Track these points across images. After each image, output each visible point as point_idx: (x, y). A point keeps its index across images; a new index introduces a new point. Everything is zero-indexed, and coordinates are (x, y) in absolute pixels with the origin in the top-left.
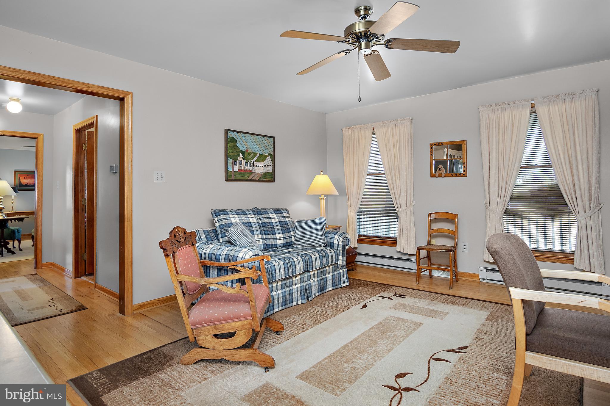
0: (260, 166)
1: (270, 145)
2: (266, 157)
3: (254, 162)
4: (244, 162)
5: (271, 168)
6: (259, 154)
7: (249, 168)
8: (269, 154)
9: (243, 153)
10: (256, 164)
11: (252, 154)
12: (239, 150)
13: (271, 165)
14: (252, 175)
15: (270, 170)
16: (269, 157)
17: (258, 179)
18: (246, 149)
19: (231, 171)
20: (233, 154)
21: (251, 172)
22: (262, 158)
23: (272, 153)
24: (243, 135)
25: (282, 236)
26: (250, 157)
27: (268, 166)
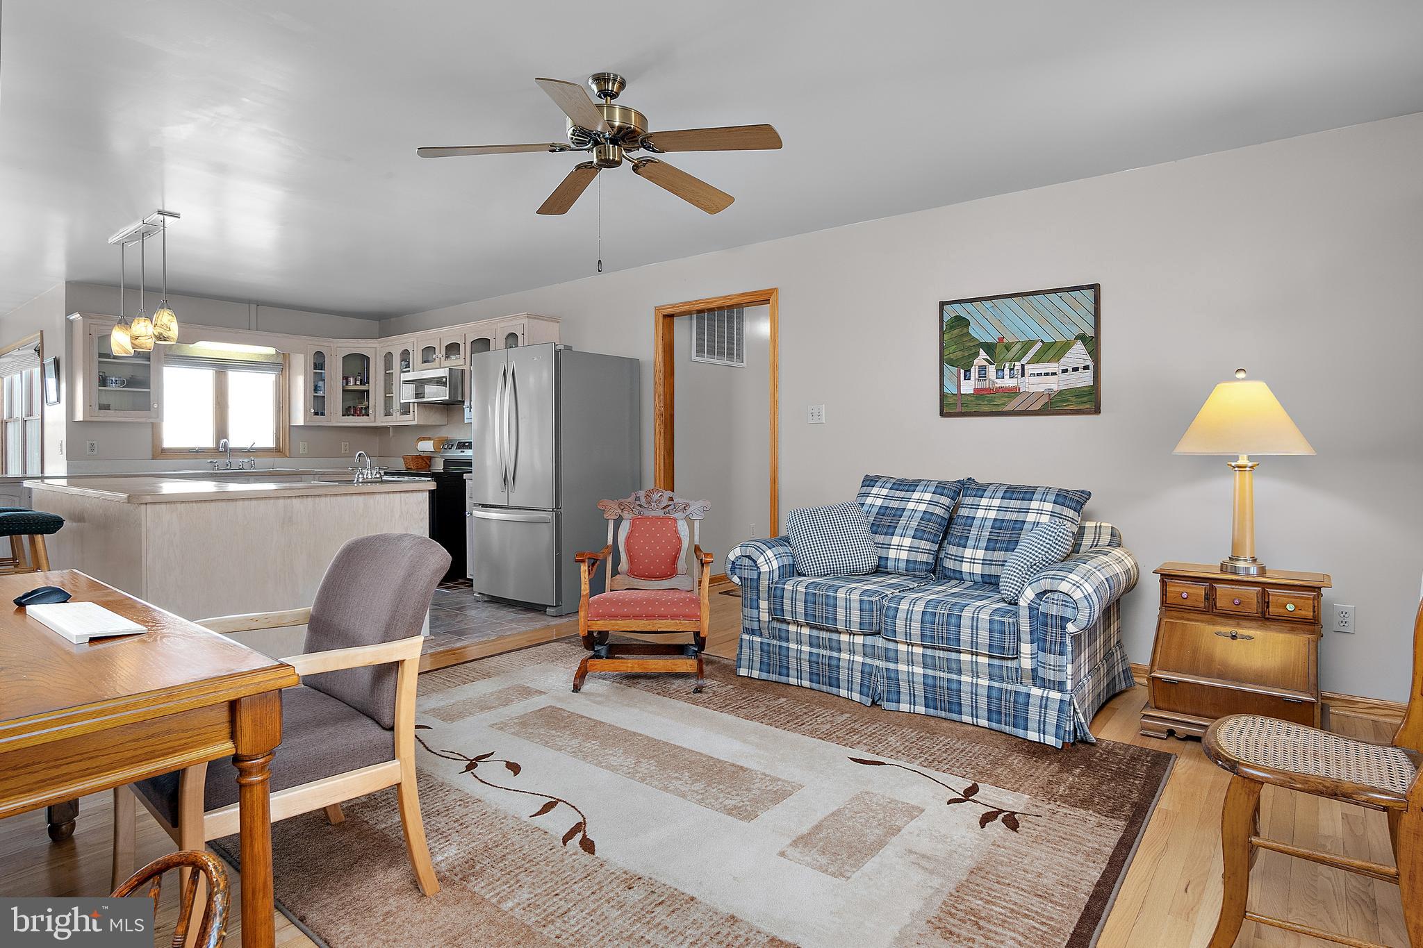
0: (1047, 374)
1: (1083, 312)
2: (1066, 346)
3: (1023, 366)
4: (992, 370)
5: (1090, 373)
6: (1042, 341)
7: (1008, 382)
8: (1082, 337)
9: (989, 348)
10: (1030, 369)
11: (1018, 346)
12: (975, 343)
13: (1086, 368)
14: (1019, 399)
15: (1085, 379)
16: (1079, 347)
17: (1037, 407)
18: (997, 336)
19: (954, 394)
20: (959, 354)
21: (1013, 392)
22: (1051, 353)
23: (1090, 333)
24: (988, 304)
25: (980, 554)
26: (1011, 354)
27: (1076, 369)
